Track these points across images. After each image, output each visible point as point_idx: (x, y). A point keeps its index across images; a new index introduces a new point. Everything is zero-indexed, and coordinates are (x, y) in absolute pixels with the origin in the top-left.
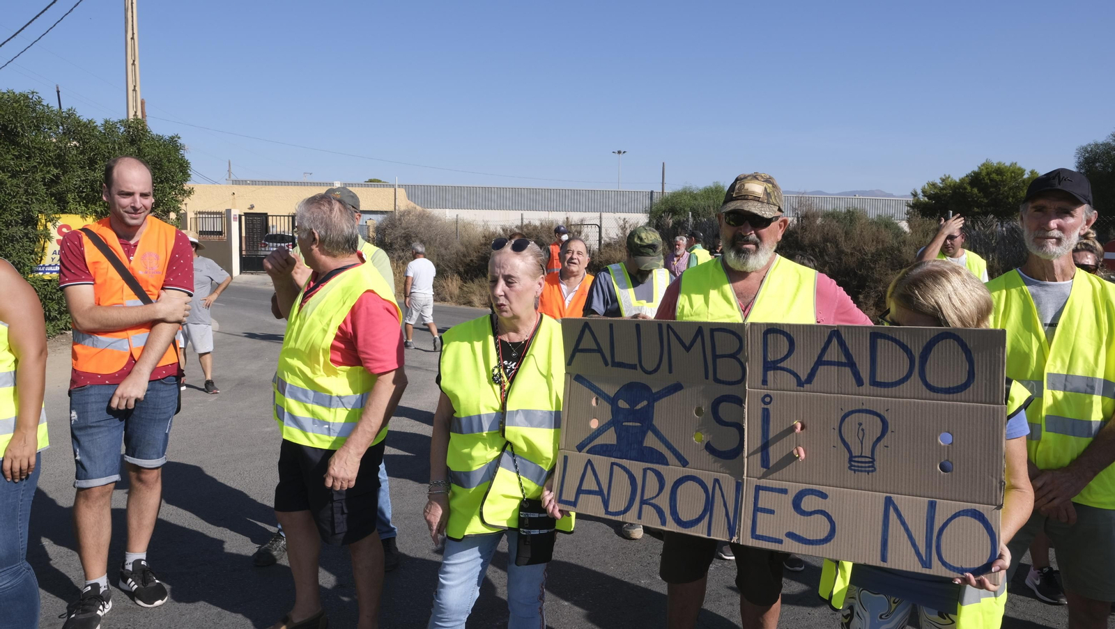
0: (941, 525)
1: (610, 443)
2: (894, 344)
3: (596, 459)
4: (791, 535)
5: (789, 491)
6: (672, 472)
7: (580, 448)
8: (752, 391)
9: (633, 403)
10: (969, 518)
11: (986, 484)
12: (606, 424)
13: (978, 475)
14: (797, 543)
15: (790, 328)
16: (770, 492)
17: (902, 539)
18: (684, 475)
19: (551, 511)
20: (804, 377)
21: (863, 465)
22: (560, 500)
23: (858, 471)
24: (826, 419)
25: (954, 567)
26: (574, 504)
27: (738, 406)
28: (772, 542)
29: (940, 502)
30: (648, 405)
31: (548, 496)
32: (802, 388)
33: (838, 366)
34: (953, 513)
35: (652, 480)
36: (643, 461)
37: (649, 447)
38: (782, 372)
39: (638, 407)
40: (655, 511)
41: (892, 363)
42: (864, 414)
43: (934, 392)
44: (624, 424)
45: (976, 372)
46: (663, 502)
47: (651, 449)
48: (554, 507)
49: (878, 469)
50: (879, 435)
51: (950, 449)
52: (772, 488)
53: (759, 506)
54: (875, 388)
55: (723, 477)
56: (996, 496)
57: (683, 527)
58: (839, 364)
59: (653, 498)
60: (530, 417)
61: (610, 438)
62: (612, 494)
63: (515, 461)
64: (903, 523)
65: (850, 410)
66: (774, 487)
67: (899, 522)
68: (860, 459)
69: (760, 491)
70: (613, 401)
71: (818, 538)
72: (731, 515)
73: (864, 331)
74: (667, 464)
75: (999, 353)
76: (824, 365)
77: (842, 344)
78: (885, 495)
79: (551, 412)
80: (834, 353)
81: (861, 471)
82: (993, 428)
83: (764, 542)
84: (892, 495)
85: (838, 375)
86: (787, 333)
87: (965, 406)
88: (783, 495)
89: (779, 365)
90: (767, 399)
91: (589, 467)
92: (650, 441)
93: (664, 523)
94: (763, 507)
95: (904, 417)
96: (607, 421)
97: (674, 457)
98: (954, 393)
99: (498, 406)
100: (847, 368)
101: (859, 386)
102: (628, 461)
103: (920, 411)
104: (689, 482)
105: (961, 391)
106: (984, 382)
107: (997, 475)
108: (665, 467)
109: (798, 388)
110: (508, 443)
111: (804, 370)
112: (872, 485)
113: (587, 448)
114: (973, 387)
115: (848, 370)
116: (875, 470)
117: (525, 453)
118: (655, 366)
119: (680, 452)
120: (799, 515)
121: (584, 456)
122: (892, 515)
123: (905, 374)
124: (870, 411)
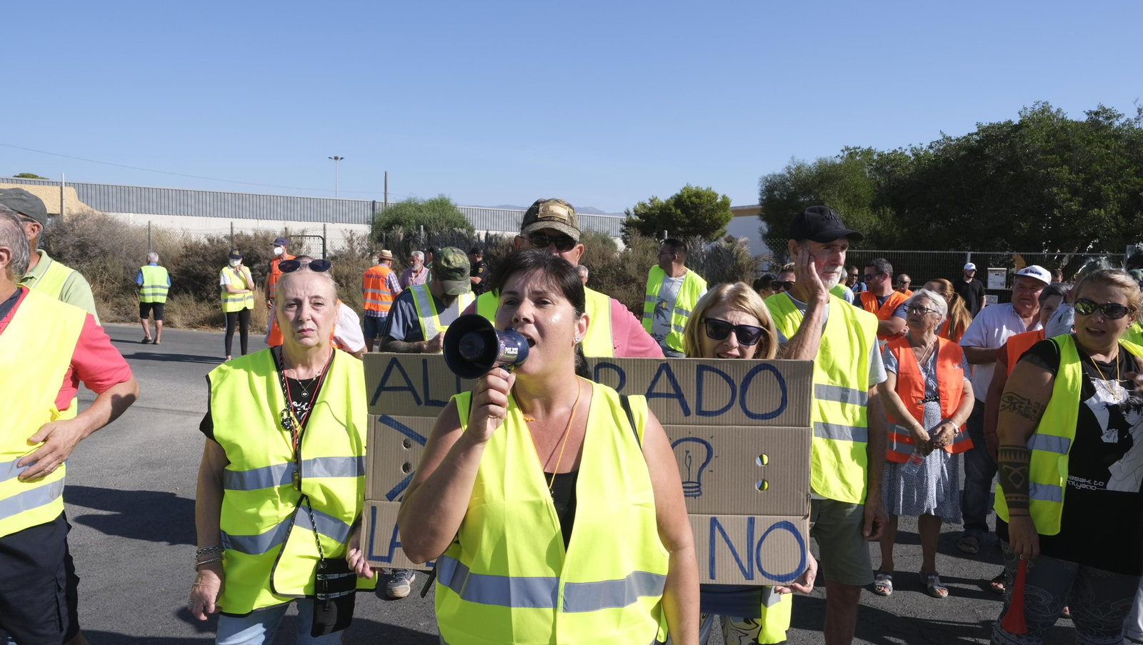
0: (759, 539)
2: (718, 375)
10: (782, 529)
11: (796, 497)
13: (789, 491)
15: (621, 362)
17: (727, 555)
19: (360, 571)
21: (691, 490)
22: (370, 557)
25: (772, 576)
26: (389, 559)
29: (758, 518)
31: (355, 556)
33: (667, 397)
34: (769, 527)
41: (716, 394)
42: (691, 442)
43: (753, 418)
45: (788, 399)
48: (364, 566)
49: (704, 493)
50: (704, 461)
51: (766, 469)
54: (701, 417)
56: (803, 508)
58: (668, 396)
60: (329, 465)
63: (311, 517)
64: (728, 541)
65: (681, 438)
67: (723, 539)
73: (692, 364)
75: (807, 381)
76: (654, 397)
77: (671, 376)
78: (711, 516)
79: (353, 458)
80: (664, 386)
82: (801, 448)
84: (716, 516)
85: (668, 406)
86: (618, 367)
87: (779, 429)
95: (727, 443)
98: (769, 418)
99: (290, 455)
100: (675, 399)
101: (686, 416)
103: (740, 435)
105: (775, 417)
106: (794, 407)
110: (304, 496)
112: (699, 508)
114: (786, 413)
115: (676, 401)
116: (701, 494)
117: (324, 507)
122: (718, 534)
123: (728, 403)
124: (696, 438)
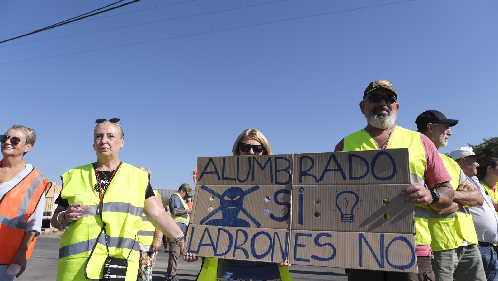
0: (387, 246)
1: (219, 219)
2: (360, 159)
3: (210, 227)
4: (314, 257)
5: (313, 235)
6: (252, 230)
7: (202, 223)
8: (295, 187)
9: (232, 197)
10: (400, 241)
11: (406, 223)
12: (217, 209)
14: (317, 261)
15: (312, 155)
16: (303, 236)
17: (369, 254)
18: (259, 231)
20: (318, 178)
21: (348, 219)
23: (346, 222)
24: (329, 197)
25: (395, 266)
26: (198, 252)
27: (288, 195)
28: (304, 261)
29: (386, 234)
30: (240, 198)
32: (318, 183)
33: (334, 171)
34: (392, 239)
35: (241, 236)
36: (237, 227)
37: (240, 219)
38: (308, 176)
39: (235, 199)
40: (243, 251)
41: (359, 169)
42: (347, 193)
43: (379, 180)
44: (227, 208)
45: (397, 169)
46: (247, 246)
47: (241, 220)
49: (355, 220)
50: (355, 203)
51: (388, 207)
52: (304, 234)
53: (298, 243)
54: (352, 180)
55: (279, 231)
56: (412, 229)
57: (258, 258)
58: (335, 170)
59: (242, 245)
61: (219, 216)
62: (218, 245)
64: (369, 246)
65: (341, 192)
66: (305, 233)
67: (367, 246)
68: (346, 216)
69: (298, 236)
70: (221, 197)
71: (328, 257)
72: (284, 249)
74: (249, 227)
76: (328, 171)
77: (336, 161)
78: (359, 233)
80: (332, 165)
81: (347, 222)
83: (300, 262)
84: (362, 233)
85: (334, 176)
86: (311, 157)
87: (393, 185)
88: (310, 237)
89: (307, 173)
90: (302, 190)
91: (206, 232)
92: (241, 216)
93: (247, 257)
94: (300, 244)
95: (366, 193)
96: (217, 208)
97: (253, 223)
98: (388, 180)
100: (338, 172)
101: (344, 180)
102: (228, 227)
103: (373, 189)
104: (261, 235)
105: (391, 179)
106: (401, 173)
107: (411, 218)
108: (248, 228)
109: (316, 183)
111: (319, 175)
112: (353, 228)
113: (206, 222)
114: (396, 176)
115: (339, 173)
116: (354, 220)
118: (245, 178)
119: (257, 220)
120: (318, 247)
121: (204, 226)
122: (363, 242)
123: (365, 173)
124: (350, 191)
